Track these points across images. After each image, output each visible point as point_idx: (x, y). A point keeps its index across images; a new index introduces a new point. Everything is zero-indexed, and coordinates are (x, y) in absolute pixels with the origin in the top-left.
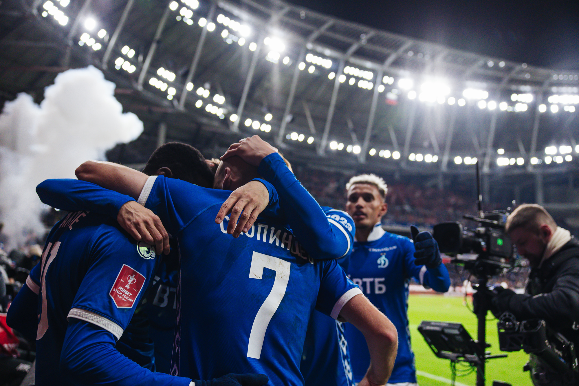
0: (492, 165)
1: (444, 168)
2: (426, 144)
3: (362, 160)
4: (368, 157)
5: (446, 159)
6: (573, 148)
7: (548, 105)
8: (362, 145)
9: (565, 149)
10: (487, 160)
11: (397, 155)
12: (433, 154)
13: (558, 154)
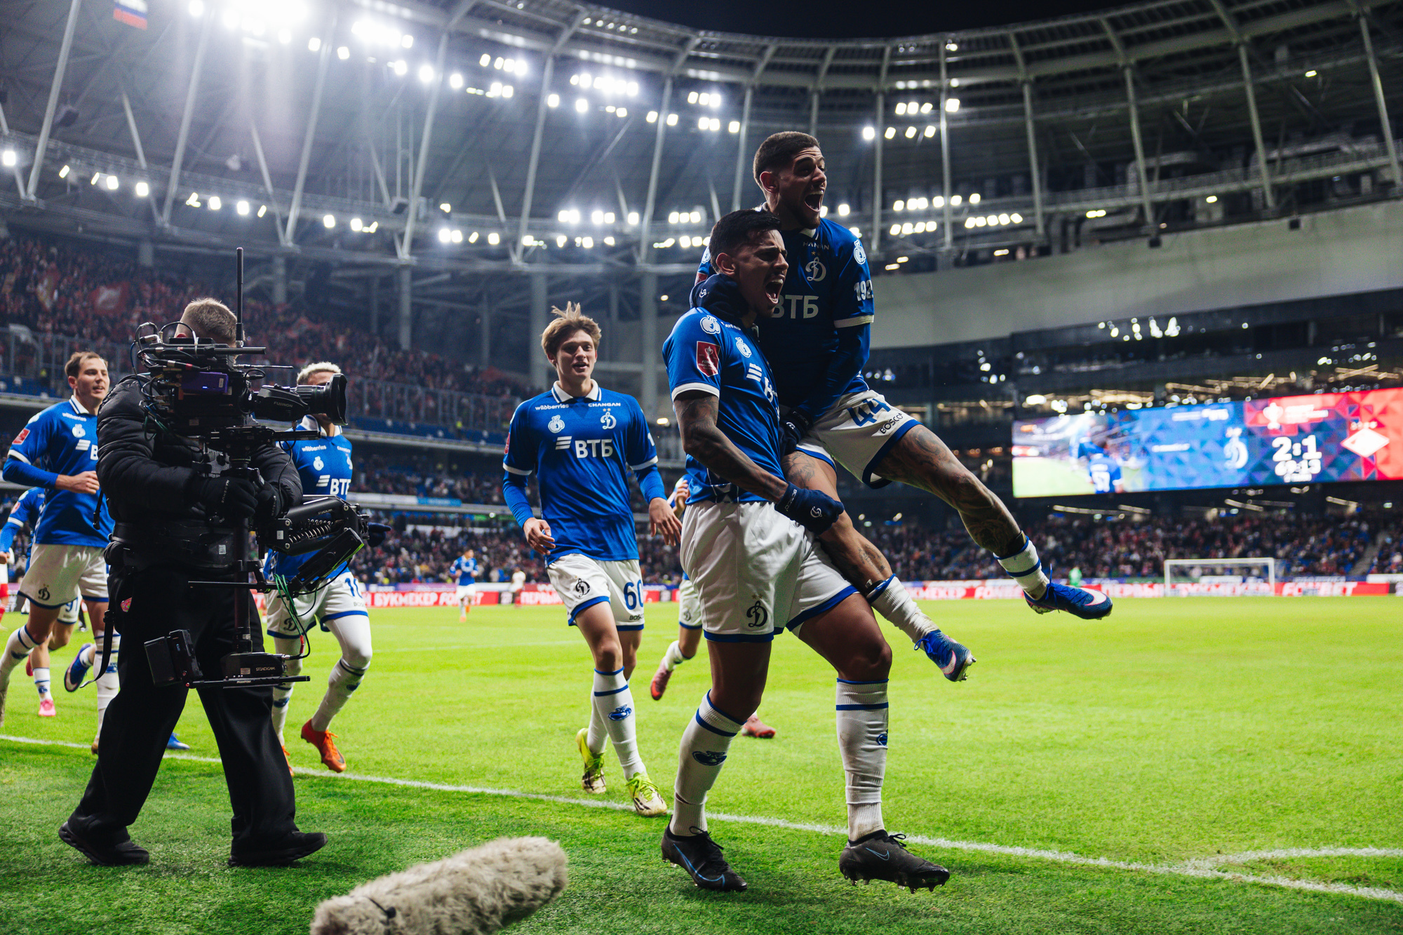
0: (421, 243)
1: (287, 240)
2: (233, 163)
3: (28, 193)
4: (49, 184)
5: (293, 214)
6: (620, 217)
7: (568, 92)
8: (28, 147)
9: (602, 217)
10: (409, 230)
11: (142, 190)
12: (258, 197)
13: (585, 230)
